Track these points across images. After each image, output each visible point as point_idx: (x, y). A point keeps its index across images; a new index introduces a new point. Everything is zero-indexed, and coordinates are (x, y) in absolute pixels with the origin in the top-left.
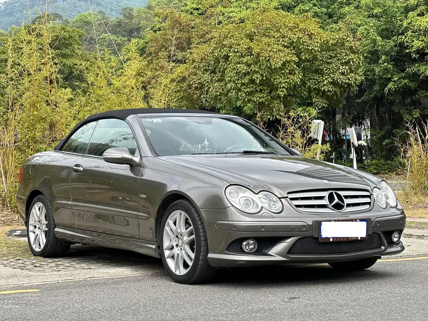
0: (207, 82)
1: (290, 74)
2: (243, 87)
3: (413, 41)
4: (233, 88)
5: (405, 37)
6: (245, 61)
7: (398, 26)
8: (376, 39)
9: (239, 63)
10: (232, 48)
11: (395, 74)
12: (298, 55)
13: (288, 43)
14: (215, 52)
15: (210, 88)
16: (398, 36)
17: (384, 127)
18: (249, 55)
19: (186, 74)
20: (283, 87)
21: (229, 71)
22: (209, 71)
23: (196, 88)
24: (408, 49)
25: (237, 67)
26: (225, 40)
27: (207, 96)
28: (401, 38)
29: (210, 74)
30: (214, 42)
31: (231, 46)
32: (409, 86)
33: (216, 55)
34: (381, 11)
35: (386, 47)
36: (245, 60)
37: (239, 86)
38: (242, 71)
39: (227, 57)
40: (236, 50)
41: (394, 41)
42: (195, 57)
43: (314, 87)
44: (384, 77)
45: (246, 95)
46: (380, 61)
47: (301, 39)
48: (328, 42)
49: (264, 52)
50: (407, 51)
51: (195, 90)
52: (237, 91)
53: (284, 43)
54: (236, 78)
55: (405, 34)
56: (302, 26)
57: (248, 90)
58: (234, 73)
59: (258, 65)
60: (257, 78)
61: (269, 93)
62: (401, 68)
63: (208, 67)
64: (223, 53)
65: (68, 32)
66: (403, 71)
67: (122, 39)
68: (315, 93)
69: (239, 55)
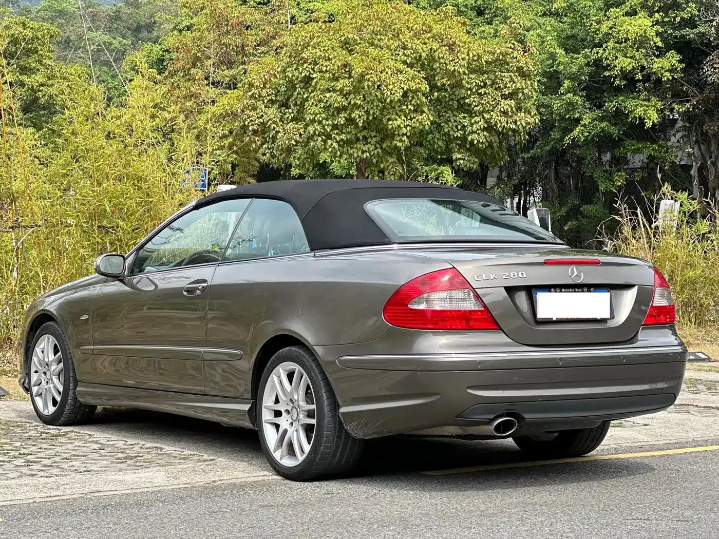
0: (275, 122)
1: (415, 111)
2: (336, 132)
3: (617, 57)
4: (319, 134)
5: (604, 50)
6: (338, 88)
7: (593, 32)
8: (556, 53)
9: (329, 91)
10: (317, 65)
11: (587, 113)
12: (429, 79)
13: (412, 59)
14: (288, 71)
15: (279, 132)
16: (592, 50)
17: (567, 201)
18: (346, 77)
19: (238, 107)
20: (403, 135)
21: (311, 104)
22: (278, 104)
23: (255, 132)
24: (609, 71)
25: (325, 97)
26: (305, 50)
27: (273, 145)
28: (597, 53)
29: (279, 108)
30: (286, 53)
31: (315, 61)
32: (610, 133)
33: (290, 76)
34: (565, 5)
35: (572, 66)
36: (339, 85)
37: (329, 130)
38: (334, 104)
39: (307, 80)
40: (324, 69)
41: (586, 57)
42: (253, 79)
43: (455, 136)
44: (567, 116)
45: (339, 145)
46: (562, 90)
47: (435, 51)
48: (480, 57)
49: (371, 74)
50: (607, 74)
51: (252, 134)
52: (324, 137)
53: (406, 58)
54: (323, 116)
55: (604, 46)
56: (436, 28)
57: (343, 137)
58: (320, 108)
59: (361, 94)
60: (360, 117)
61: (379, 143)
62: (596, 102)
63: (276, 97)
64: (301, 73)
65: (32, 28)
66: (599, 107)
67: (122, 41)
68: (457, 144)
69: (329, 76)
